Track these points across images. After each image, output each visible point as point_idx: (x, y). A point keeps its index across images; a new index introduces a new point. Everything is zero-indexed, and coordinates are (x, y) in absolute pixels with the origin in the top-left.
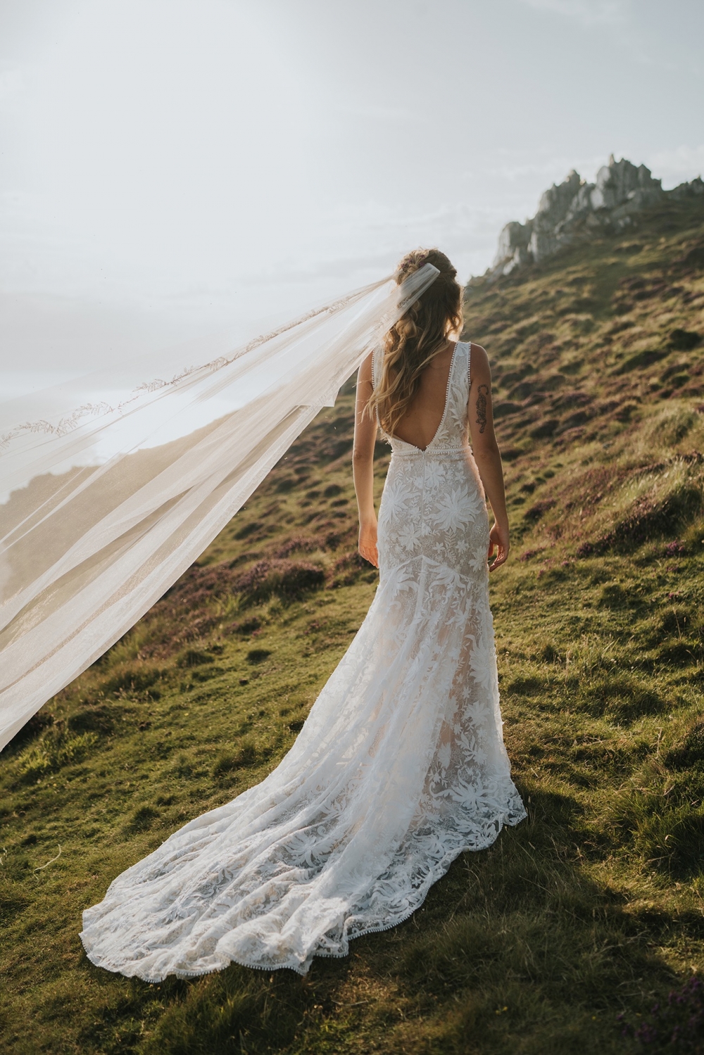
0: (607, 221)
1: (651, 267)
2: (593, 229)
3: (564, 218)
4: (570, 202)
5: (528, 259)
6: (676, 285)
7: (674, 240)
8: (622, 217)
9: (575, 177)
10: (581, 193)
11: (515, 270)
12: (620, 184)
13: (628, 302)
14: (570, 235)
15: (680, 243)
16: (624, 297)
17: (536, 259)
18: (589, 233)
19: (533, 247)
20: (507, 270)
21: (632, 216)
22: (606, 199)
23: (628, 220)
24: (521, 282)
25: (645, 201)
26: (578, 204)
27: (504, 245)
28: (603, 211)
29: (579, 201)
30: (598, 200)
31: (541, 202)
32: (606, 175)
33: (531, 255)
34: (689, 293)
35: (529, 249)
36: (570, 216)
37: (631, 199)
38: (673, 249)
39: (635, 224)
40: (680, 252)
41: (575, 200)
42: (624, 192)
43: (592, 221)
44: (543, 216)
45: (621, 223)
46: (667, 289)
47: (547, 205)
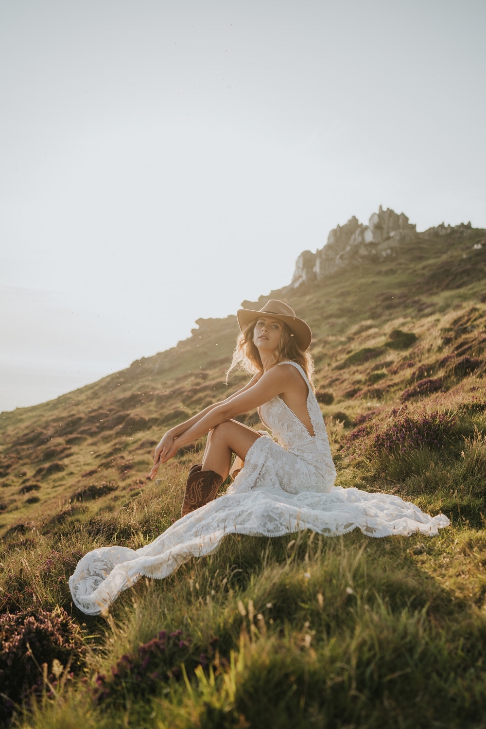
0: (374, 252)
1: (401, 285)
2: (363, 257)
3: (344, 249)
4: (350, 239)
5: (313, 277)
6: (416, 298)
7: (420, 266)
8: (385, 250)
9: (354, 220)
10: (358, 232)
11: (302, 285)
12: (385, 226)
13: (379, 310)
14: (346, 262)
15: (424, 268)
16: (377, 307)
17: (319, 278)
18: (360, 260)
19: (317, 269)
20: (297, 285)
21: (392, 249)
22: (374, 237)
23: (389, 251)
24: (304, 294)
25: (403, 239)
26: (355, 240)
27: (299, 268)
28: (372, 244)
29: (356, 238)
30: (369, 237)
31: (329, 238)
32: (376, 220)
33: (315, 275)
34: (423, 304)
35: (314, 270)
36: (348, 248)
37: (393, 237)
38: (419, 272)
39: (394, 255)
40: (423, 275)
41: (353, 237)
42: (388, 233)
43: (363, 252)
44: (328, 247)
45: (384, 254)
46: (409, 301)
47: (332, 240)
